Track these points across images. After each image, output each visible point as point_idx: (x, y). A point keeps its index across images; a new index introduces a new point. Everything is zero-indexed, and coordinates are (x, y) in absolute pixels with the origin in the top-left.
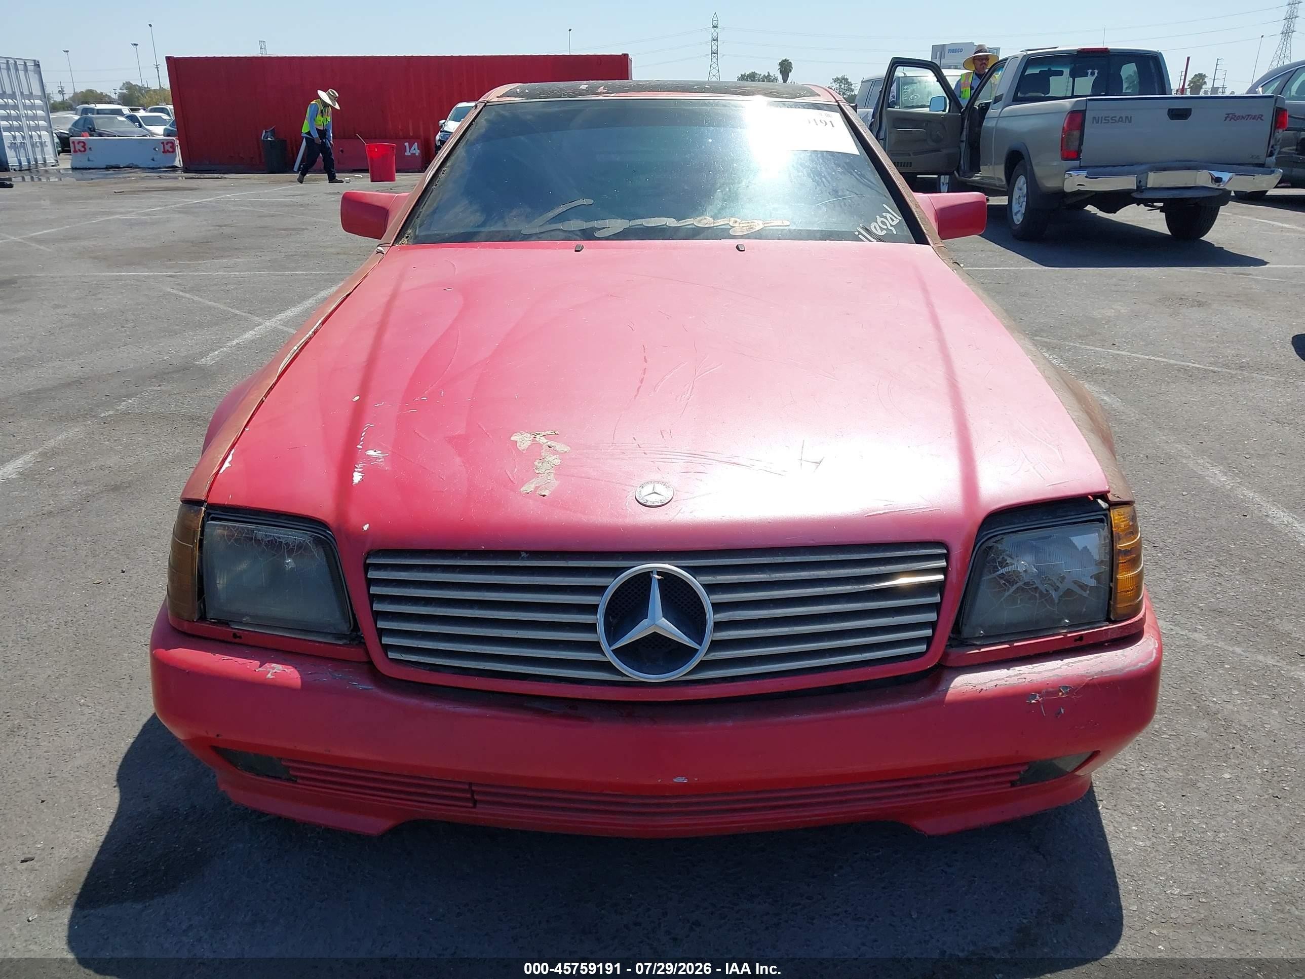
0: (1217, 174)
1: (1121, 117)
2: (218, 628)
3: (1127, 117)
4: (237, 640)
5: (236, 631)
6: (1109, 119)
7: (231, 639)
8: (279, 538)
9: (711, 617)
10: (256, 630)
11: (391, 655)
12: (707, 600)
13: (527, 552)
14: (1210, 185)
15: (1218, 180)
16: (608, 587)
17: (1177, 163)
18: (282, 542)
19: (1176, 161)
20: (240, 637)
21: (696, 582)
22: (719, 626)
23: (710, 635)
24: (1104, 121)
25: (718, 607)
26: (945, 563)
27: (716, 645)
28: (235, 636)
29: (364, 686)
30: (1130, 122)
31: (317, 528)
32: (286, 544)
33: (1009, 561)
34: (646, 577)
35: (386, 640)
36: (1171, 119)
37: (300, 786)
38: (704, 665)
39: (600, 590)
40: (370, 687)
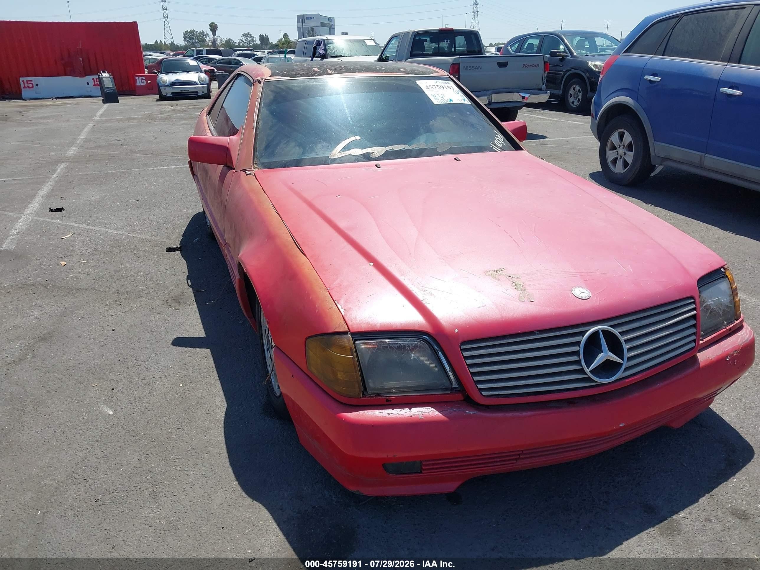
0: (523, 95)
1: (477, 66)
2: (377, 398)
3: (479, 66)
4: (389, 403)
5: (387, 398)
6: (471, 67)
7: (386, 403)
8: (403, 344)
9: (626, 347)
10: (400, 395)
11: (484, 393)
12: (622, 339)
13: (537, 331)
14: (521, 100)
15: (523, 98)
16: (581, 341)
17: (504, 89)
18: (405, 346)
19: (504, 88)
20: (391, 401)
21: (616, 331)
22: (629, 350)
23: (627, 355)
24: (469, 68)
25: (627, 341)
26: (695, 305)
27: (629, 359)
28: (387, 400)
29: (472, 412)
30: (481, 69)
31: (416, 336)
32: (408, 346)
33: (706, 300)
34: (596, 333)
35: (480, 386)
36: (499, 67)
37: (425, 474)
38: (626, 369)
39: (578, 343)
40: (475, 412)
